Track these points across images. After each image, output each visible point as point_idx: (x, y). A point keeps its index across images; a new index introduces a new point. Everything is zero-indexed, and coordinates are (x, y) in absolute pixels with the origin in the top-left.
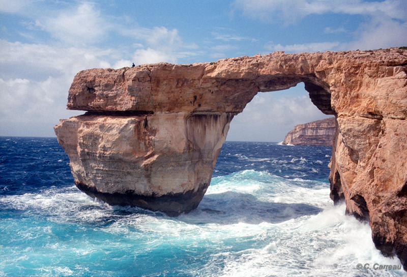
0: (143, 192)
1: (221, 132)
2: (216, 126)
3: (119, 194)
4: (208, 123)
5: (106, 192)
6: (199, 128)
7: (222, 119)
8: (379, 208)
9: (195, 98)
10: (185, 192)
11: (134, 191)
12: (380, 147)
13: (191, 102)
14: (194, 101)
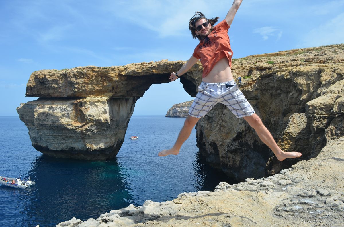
0: (80, 148)
1: (130, 109)
2: (127, 105)
3: (64, 150)
4: (121, 104)
5: (55, 149)
6: (116, 107)
7: (130, 101)
8: (224, 149)
9: (113, 88)
10: (108, 147)
11: (74, 148)
12: (224, 115)
13: (110, 91)
14: (112, 90)
